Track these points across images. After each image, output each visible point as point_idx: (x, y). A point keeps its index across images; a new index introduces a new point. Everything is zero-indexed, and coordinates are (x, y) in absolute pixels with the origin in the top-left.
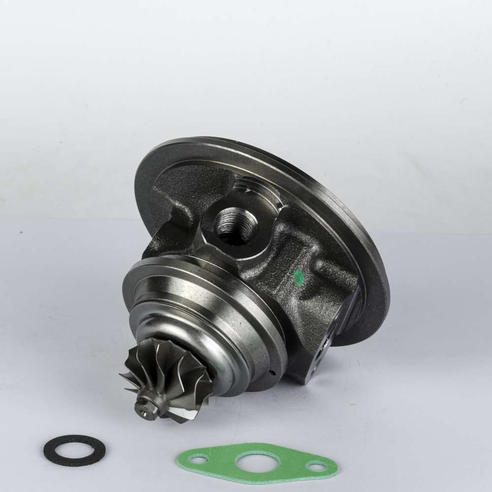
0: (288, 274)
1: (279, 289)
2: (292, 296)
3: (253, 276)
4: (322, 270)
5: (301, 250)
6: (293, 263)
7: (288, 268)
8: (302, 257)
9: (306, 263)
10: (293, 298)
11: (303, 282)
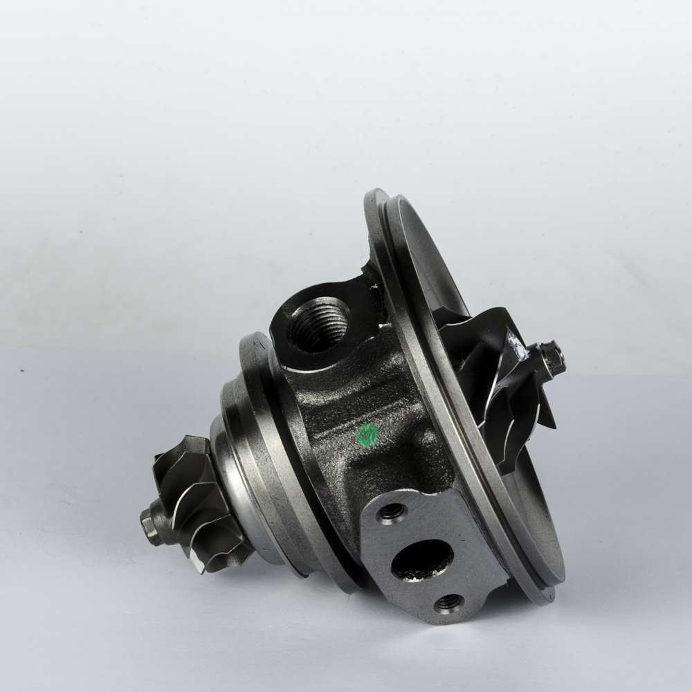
0: (353, 422)
1: (326, 436)
2: (342, 454)
3: (312, 403)
4: (428, 447)
5: (397, 400)
6: (371, 411)
7: (359, 415)
8: (392, 410)
9: (391, 420)
10: (343, 458)
11: (372, 443)
